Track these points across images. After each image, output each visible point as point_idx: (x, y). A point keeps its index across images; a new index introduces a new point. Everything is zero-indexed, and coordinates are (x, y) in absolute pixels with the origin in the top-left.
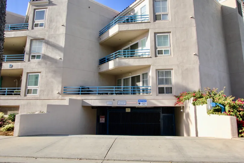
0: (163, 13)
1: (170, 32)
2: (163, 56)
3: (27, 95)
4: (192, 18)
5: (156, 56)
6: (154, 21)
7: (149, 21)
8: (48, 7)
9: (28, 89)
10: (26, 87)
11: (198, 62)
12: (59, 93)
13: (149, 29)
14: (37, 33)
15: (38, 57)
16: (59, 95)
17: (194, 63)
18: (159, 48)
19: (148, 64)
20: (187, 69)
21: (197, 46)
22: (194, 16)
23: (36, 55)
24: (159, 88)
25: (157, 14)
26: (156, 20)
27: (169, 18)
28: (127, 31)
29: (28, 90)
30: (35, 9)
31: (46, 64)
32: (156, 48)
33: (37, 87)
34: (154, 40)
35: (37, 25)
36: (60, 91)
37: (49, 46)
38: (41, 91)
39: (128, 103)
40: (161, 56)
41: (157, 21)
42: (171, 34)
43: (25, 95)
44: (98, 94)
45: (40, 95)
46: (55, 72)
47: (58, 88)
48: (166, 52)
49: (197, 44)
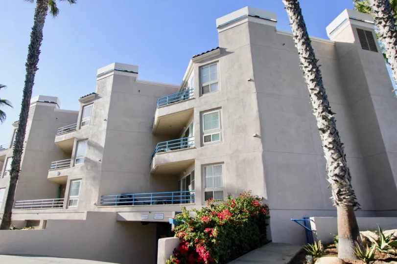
0: (212, 82)
1: (220, 108)
2: (212, 144)
3: (69, 207)
4: (250, 82)
5: (202, 145)
6: (200, 95)
7: (194, 97)
8: (94, 101)
10: (69, 198)
11: (261, 147)
12: (95, 204)
13: (193, 108)
14: (83, 133)
16: (95, 206)
17: (255, 149)
18: (206, 133)
19: (192, 158)
20: (244, 161)
21: (258, 122)
22: (252, 78)
24: (205, 192)
25: (204, 85)
26: (203, 93)
27: (219, 86)
28: (167, 115)
29: (70, 201)
30: (83, 106)
31: (87, 168)
32: (202, 133)
33: (78, 198)
34: (199, 122)
36: (96, 202)
38: (80, 201)
39: (166, 216)
40: (209, 145)
41: (204, 95)
42: (221, 110)
43: (67, 208)
44: (134, 204)
45: (79, 208)
46: (94, 178)
47: (95, 198)
48: (216, 137)
49: (258, 118)
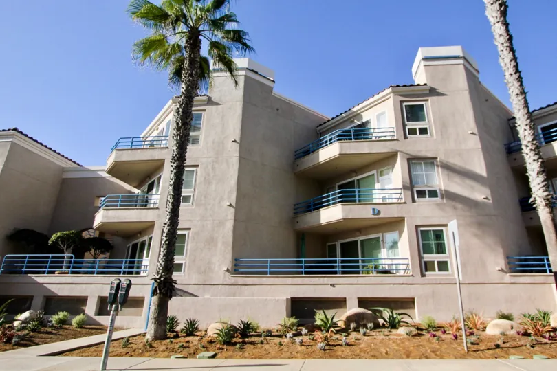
3: (427, 273)
8: (429, 98)
9: (426, 260)
14: (418, 147)
15: (433, 194)
16: (502, 273)
23: (427, 189)
30: (401, 102)
31: (455, 208)
33: (447, 257)
35: (413, 132)
37: (451, 174)
